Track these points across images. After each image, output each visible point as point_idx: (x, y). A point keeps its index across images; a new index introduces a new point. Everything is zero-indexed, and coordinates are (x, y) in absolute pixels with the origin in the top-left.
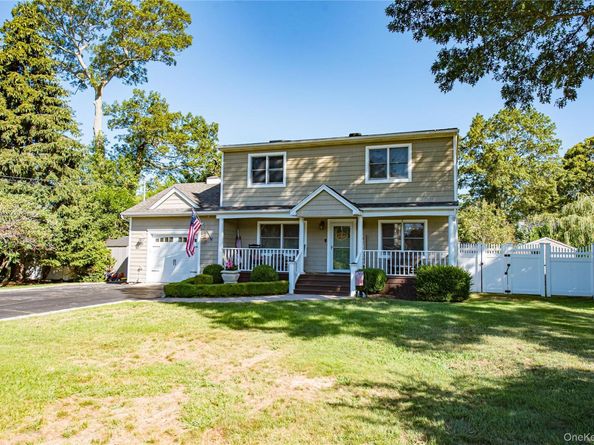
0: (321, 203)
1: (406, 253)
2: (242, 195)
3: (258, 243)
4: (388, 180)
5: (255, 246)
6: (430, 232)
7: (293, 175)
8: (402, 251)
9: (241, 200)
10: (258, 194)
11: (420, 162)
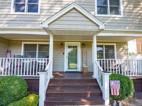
0: (71, 19)
1: (106, 61)
2: (6, 19)
3: (22, 54)
4: (109, 15)
5: (20, 56)
6: (117, 50)
7: (46, 7)
8: (105, 59)
9: (5, 22)
10: (18, 19)
11: (126, 7)
